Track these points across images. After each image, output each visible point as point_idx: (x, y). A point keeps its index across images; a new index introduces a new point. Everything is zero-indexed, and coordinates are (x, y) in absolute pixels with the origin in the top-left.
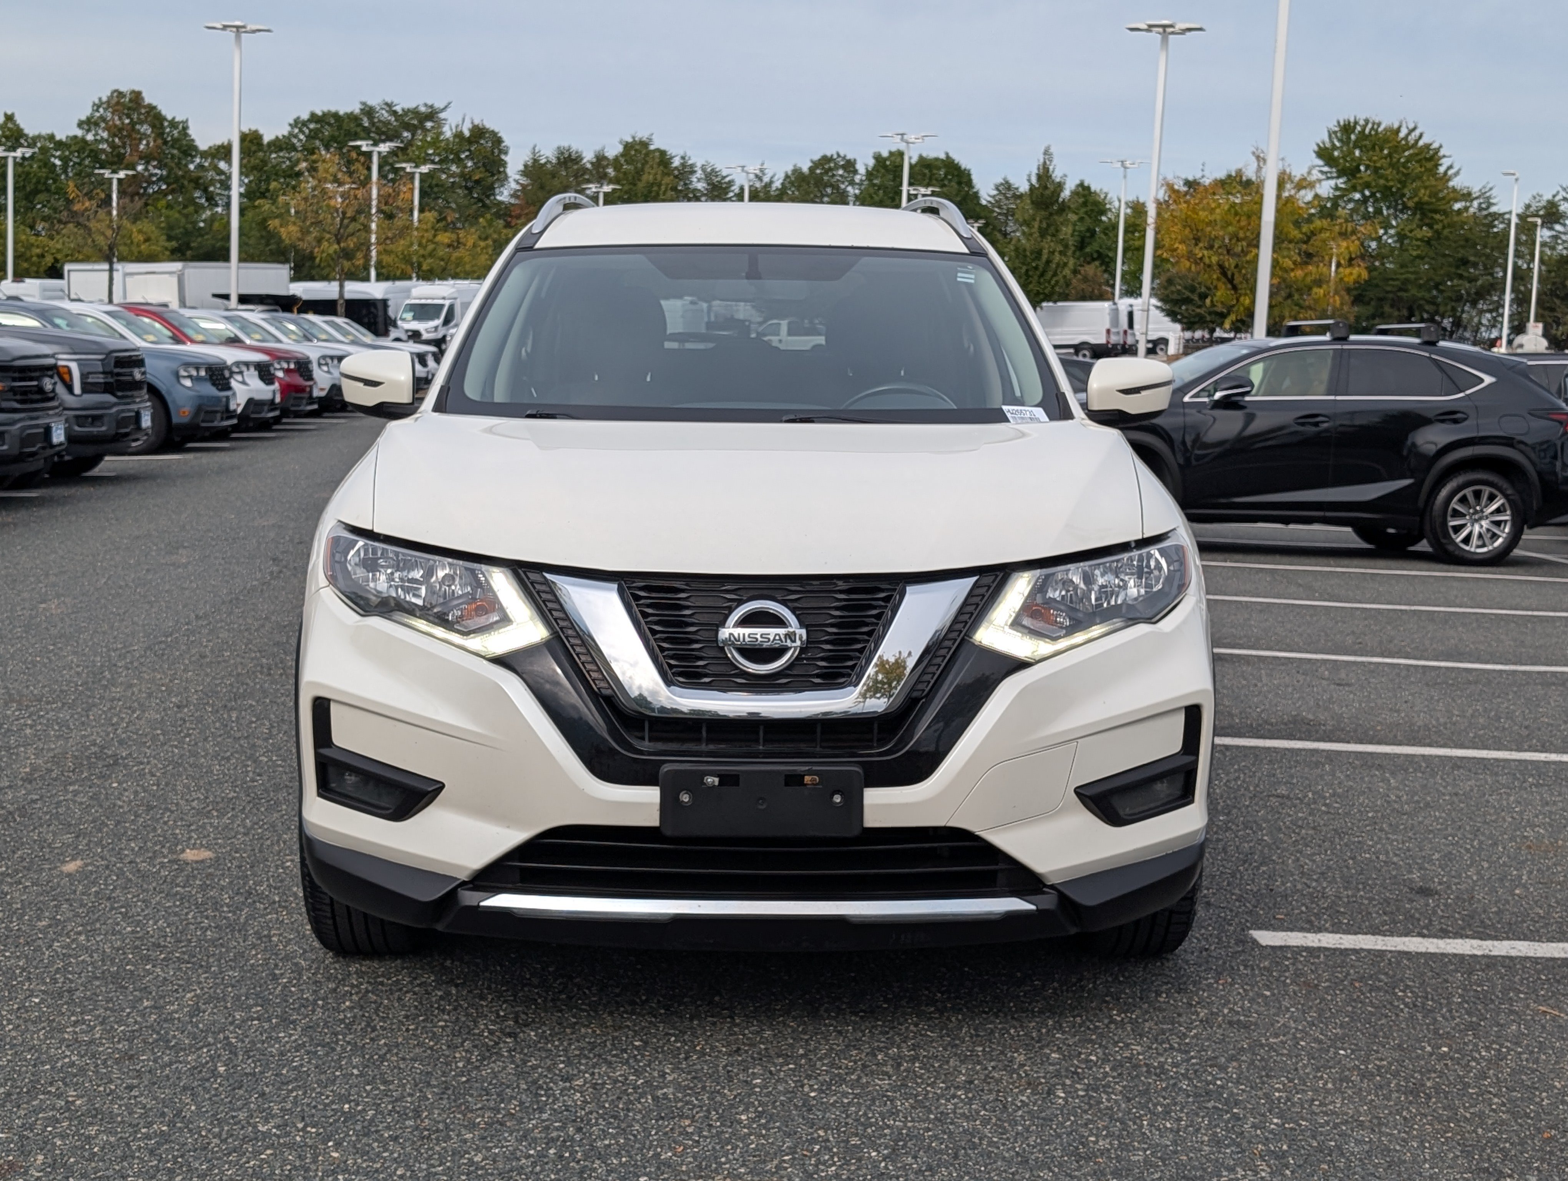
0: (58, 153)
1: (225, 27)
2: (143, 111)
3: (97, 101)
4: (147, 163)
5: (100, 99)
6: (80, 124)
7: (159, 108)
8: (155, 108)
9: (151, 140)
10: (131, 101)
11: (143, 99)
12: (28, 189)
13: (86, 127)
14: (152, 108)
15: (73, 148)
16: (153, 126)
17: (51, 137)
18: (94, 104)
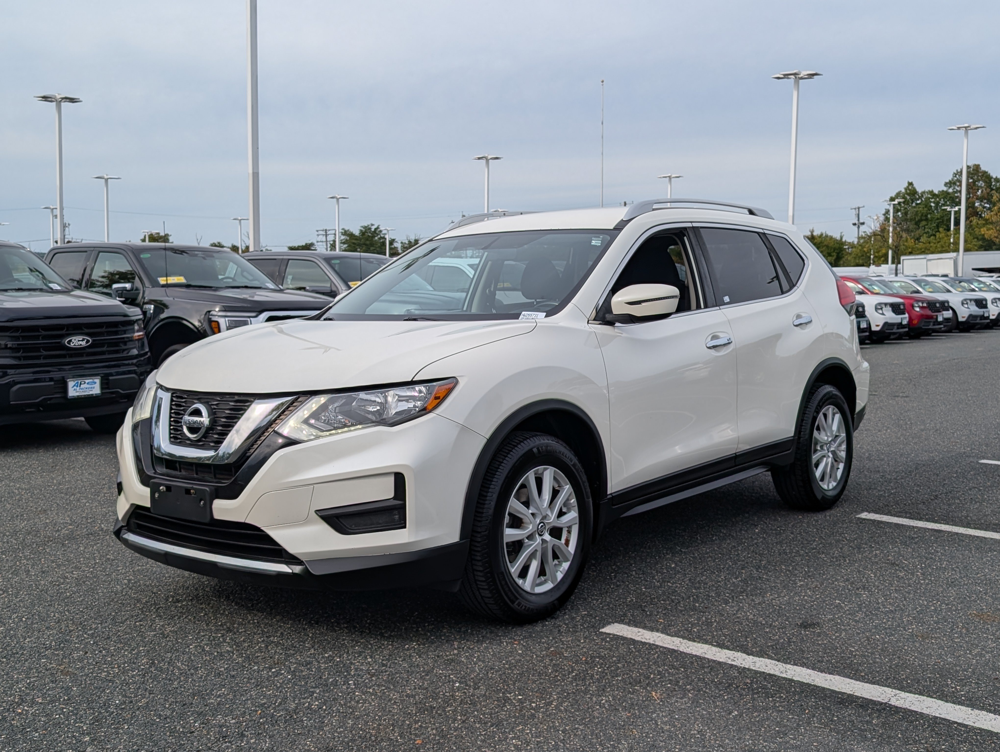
0: (933, 200)
1: (959, 128)
2: (980, 174)
3: (955, 172)
4: (982, 201)
5: (957, 170)
6: (946, 184)
7: (989, 172)
8: (987, 172)
9: (984, 189)
10: (973, 170)
11: (980, 168)
12: (917, 220)
13: (949, 185)
14: (985, 172)
15: (941, 197)
16: (985, 182)
17: (931, 192)
18: (954, 173)
